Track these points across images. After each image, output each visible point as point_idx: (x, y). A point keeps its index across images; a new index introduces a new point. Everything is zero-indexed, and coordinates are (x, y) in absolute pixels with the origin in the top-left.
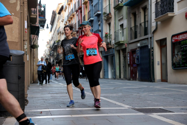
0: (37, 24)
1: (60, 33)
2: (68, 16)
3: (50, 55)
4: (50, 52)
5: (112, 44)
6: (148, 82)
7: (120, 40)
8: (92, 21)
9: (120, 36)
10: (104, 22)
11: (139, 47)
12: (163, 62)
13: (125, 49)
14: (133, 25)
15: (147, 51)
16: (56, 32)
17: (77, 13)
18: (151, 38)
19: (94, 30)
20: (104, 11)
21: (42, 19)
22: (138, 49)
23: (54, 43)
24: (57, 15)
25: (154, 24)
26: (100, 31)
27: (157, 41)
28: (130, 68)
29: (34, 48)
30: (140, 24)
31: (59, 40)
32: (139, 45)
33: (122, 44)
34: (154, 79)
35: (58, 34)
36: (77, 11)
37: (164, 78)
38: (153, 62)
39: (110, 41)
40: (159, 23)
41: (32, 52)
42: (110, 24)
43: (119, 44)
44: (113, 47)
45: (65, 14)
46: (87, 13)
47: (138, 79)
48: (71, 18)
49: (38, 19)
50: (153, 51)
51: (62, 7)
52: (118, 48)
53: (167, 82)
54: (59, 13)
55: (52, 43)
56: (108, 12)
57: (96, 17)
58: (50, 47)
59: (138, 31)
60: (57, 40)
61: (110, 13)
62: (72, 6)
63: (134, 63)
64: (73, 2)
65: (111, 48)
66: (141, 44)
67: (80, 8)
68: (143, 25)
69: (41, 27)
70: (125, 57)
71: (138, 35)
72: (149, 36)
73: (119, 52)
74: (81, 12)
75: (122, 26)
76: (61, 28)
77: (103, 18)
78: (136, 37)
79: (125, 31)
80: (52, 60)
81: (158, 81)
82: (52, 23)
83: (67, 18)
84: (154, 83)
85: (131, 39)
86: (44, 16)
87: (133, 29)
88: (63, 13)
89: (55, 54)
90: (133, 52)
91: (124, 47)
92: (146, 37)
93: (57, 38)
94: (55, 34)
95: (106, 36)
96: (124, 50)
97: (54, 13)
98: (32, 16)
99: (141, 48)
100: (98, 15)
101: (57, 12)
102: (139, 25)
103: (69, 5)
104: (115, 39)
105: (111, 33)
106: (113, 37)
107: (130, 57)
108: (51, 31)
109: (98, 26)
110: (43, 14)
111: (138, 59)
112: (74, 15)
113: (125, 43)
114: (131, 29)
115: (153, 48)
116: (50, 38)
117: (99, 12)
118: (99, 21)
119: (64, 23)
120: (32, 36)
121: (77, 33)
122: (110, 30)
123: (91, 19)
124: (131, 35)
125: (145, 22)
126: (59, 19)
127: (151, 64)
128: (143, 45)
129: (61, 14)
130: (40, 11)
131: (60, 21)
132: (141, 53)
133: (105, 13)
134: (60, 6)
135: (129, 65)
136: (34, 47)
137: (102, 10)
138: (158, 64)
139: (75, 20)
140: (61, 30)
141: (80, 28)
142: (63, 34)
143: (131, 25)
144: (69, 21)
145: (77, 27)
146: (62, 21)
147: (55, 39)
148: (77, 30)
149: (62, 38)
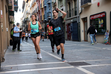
0: (13, 10)
1: (28, 13)
2: (32, 4)
3: (23, 26)
4: (23, 24)
6: (77, 41)
8: (45, 7)
10: (52, 7)
11: (72, 22)
12: (85, 30)
13: (65, 23)
14: (68, 9)
15: (76, 25)
16: (26, 13)
17: (37, 2)
18: (78, 17)
19: (47, 12)
20: (52, 1)
21: (16, 6)
22: (71, 23)
23: (25, 19)
24: (26, 3)
25: (80, 9)
26: (50, 13)
27: (82, 19)
28: (67, 34)
29: (12, 24)
30: (73, 9)
31: (27, 18)
32: (72, 21)
34: (80, 40)
35: (27, 14)
36: (37, 1)
37: (86, 39)
38: (80, 31)
40: (83, 8)
45: (30, 3)
46: (42, 2)
47: (72, 40)
48: (34, 5)
49: (13, 6)
50: (80, 25)
53: (87, 41)
54: (27, 2)
55: (23, 19)
56: (54, 2)
57: (48, 5)
58: (22, 21)
59: (71, 13)
61: (56, 3)
63: (69, 31)
66: (73, 21)
68: (74, 9)
69: (15, 11)
71: (72, 15)
72: (78, 16)
74: (39, 2)
76: (28, 11)
77: (52, 5)
78: (70, 17)
80: (24, 29)
81: (83, 41)
82: (23, 7)
83: (31, 5)
84: (80, 42)
85: (68, 17)
86: (17, 5)
87: (69, 11)
88: (29, 2)
89: (26, 25)
90: (69, 24)
92: (76, 16)
93: (26, 17)
94: (25, 14)
97: (24, 2)
98: (9, 5)
99: (73, 22)
100: (49, 4)
102: (72, 10)
107: (67, 27)
108: (23, 12)
109: (49, 9)
110: (16, 3)
111: (71, 29)
112: (35, 3)
114: (67, 11)
115: (79, 23)
117: (49, 2)
118: (49, 7)
119: (30, 8)
120: (10, 16)
123: (45, 5)
124: (68, 15)
125: (75, 8)
126: (27, 5)
127: (79, 31)
128: (74, 21)
129: (28, 2)
130: (15, 1)
131: (28, 6)
132: (73, 25)
133: (53, 2)
135: (66, 32)
137: (51, 1)
138: (83, 32)
139: (36, 6)
140: (28, 12)
141: (39, 11)
142: (29, 14)
143: (67, 9)
144: (33, 7)
145: (37, 10)
146: (29, 7)
147: (25, 17)
148: (37, 12)
149: (29, 16)
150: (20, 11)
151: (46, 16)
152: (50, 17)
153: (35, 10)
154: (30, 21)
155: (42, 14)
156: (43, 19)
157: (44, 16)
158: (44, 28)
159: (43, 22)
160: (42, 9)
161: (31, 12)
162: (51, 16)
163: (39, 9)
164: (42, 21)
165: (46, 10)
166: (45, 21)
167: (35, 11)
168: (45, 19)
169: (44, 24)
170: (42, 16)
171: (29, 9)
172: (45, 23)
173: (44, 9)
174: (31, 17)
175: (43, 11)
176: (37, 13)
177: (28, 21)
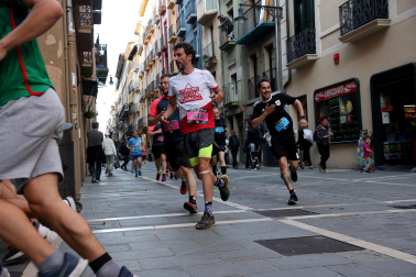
0: (94, 78)
1: (133, 90)
2: (145, 63)
3: (117, 127)
4: (117, 123)
7: (232, 100)
9: (232, 93)
13: (242, 113)
14: (252, 75)
16: (127, 90)
17: (159, 57)
20: (204, 53)
21: (101, 69)
23: (124, 108)
24: (128, 62)
25: (285, 74)
29: (89, 118)
30: (264, 74)
31: (132, 103)
33: (236, 107)
35: (130, 93)
36: (159, 55)
40: (293, 71)
41: (87, 124)
43: (231, 107)
45: (140, 60)
48: (151, 66)
49: (95, 69)
51: (135, 48)
52: (228, 114)
54: (131, 58)
55: (120, 107)
56: (211, 55)
58: (117, 115)
60: (129, 102)
61: (214, 57)
62: (151, 46)
64: (153, 40)
67: (165, 50)
68: (268, 74)
69: (100, 83)
70: (241, 128)
73: (230, 118)
74: (167, 56)
75: (234, 76)
76: (134, 82)
77: (203, 64)
78: (257, 95)
79: (240, 85)
80: (120, 136)
82: (119, 74)
83: (143, 65)
85: (250, 98)
86: (105, 64)
87: (253, 81)
88: (136, 57)
89: (126, 126)
91: (239, 111)
93: (127, 100)
94: (125, 92)
96: (239, 116)
97: (122, 58)
98: (84, 65)
101: (127, 56)
102: (261, 75)
103: (146, 44)
108: (118, 88)
110: (102, 60)
112: (154, 61)
113: (241, 104)
114: (249, 81)
116: (116, 99)
119: (139, 74)
120: (86, 97)
124: (250, 91)
125: (271, 70)
126: (130, 68)
129: (134, 59)
130: (98, 55)
131: (132, 70)
133: (206, 57)
134: (132, 47)
136: (89, 115)
137: (200, 52)
139: (158, 69)
140: (134, 85)
142: (138, 91)
143: (248, 75)
144: (148, 71)
146: (136, 72)
147: (125, 101)
149: (137, 99)
150: (111, 82)
153: (155, 79)
154: (138, 113)
161: (143, 86)
167: (153, 82)
171: (135, 78)
174: (142, 100)
177: (134, 114)
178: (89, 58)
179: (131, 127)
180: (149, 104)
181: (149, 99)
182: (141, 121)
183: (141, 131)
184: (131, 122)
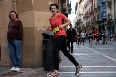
0: (67, 12)
2: (85, 5)
3: (75, 27)
4: (75, 26)
5: (113, 19)
8: (99, 7)
10: (107, 6)
16: (78, 15)
19: (101, 12)
21: (69, 9)
23: (77, 21)
24: (79, 5)
26: (105, 12)
31: (80, 19)
35: (79, 15)
36: (90, 1)
39: (112, 18)
42: (111, 8)
44: (113, 22)
45: (83, 4)
46: (96, 2)
48: (87, 6)
49: (67, 9)
54: (80, 3)
57: (102, 4)
58: (75, 23)
60: (79, 19)
61: (111, 1)
65: (112, 22)
69: (69, 14)
74: (92, 2)
76: (81, 12)
77: (106, 4)
82: (76, 9)
83: (84, 6)
86: (71, 7)
89: (78, 27)
95: (109, 15)
98: (64, 8)
100: (103, 3)
101: (78, 3)
104: (115, 17)
105: (112, 13)
106: (113, 15)
108: (75, 14)
109: (103, 9)
112: (88, 4)
117: (103, 1)
118: (104, 6)
119: (83, 9)
121: (90, 14)
122: (111, 11)
123: (99, 5)
126: (79, 7)
129: (81, 4)
130: (68, 4)
131: (80, 8)
133: (107, 1)
139: (89, 7)
141: (92, 11)
142: (82, 15)
144: (86, 8)
145: (90, 11)
146: (82, 8)
147: (78, 19)
148: (90, 12)
149: (82, 17)
150: (73, 13)
151: (100, 16)
152: (104, 17)
153: (88, 10)
154: (82, 22)
155: (96, 15)
156: (96, 20)
157: (98, 16)
158: (98, 29)
159: (96, 23)
160: (96, 9)
161: (84, 13)
162: (106, 16)
163: (92, 10)
164: (95, 21)
165: (99, 10)
166: (99, 21)
167: (87, 12)
168: (99, 20)
169: (98, 25)
170: (95, 16)
171: (81, 10)
172: (99, 23)
173: (97, 10)
174: (84, 18)
175: (96, 11)
176: (91, 14)
177: (81, 23)
178: (65, 5)
179: (80, 27)
180: (86, 19)
181: (86, 17)
182: (83, 25)
183: (83, 29)
184: (80, 25)
